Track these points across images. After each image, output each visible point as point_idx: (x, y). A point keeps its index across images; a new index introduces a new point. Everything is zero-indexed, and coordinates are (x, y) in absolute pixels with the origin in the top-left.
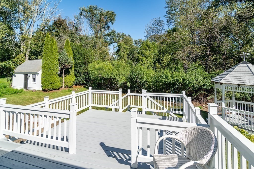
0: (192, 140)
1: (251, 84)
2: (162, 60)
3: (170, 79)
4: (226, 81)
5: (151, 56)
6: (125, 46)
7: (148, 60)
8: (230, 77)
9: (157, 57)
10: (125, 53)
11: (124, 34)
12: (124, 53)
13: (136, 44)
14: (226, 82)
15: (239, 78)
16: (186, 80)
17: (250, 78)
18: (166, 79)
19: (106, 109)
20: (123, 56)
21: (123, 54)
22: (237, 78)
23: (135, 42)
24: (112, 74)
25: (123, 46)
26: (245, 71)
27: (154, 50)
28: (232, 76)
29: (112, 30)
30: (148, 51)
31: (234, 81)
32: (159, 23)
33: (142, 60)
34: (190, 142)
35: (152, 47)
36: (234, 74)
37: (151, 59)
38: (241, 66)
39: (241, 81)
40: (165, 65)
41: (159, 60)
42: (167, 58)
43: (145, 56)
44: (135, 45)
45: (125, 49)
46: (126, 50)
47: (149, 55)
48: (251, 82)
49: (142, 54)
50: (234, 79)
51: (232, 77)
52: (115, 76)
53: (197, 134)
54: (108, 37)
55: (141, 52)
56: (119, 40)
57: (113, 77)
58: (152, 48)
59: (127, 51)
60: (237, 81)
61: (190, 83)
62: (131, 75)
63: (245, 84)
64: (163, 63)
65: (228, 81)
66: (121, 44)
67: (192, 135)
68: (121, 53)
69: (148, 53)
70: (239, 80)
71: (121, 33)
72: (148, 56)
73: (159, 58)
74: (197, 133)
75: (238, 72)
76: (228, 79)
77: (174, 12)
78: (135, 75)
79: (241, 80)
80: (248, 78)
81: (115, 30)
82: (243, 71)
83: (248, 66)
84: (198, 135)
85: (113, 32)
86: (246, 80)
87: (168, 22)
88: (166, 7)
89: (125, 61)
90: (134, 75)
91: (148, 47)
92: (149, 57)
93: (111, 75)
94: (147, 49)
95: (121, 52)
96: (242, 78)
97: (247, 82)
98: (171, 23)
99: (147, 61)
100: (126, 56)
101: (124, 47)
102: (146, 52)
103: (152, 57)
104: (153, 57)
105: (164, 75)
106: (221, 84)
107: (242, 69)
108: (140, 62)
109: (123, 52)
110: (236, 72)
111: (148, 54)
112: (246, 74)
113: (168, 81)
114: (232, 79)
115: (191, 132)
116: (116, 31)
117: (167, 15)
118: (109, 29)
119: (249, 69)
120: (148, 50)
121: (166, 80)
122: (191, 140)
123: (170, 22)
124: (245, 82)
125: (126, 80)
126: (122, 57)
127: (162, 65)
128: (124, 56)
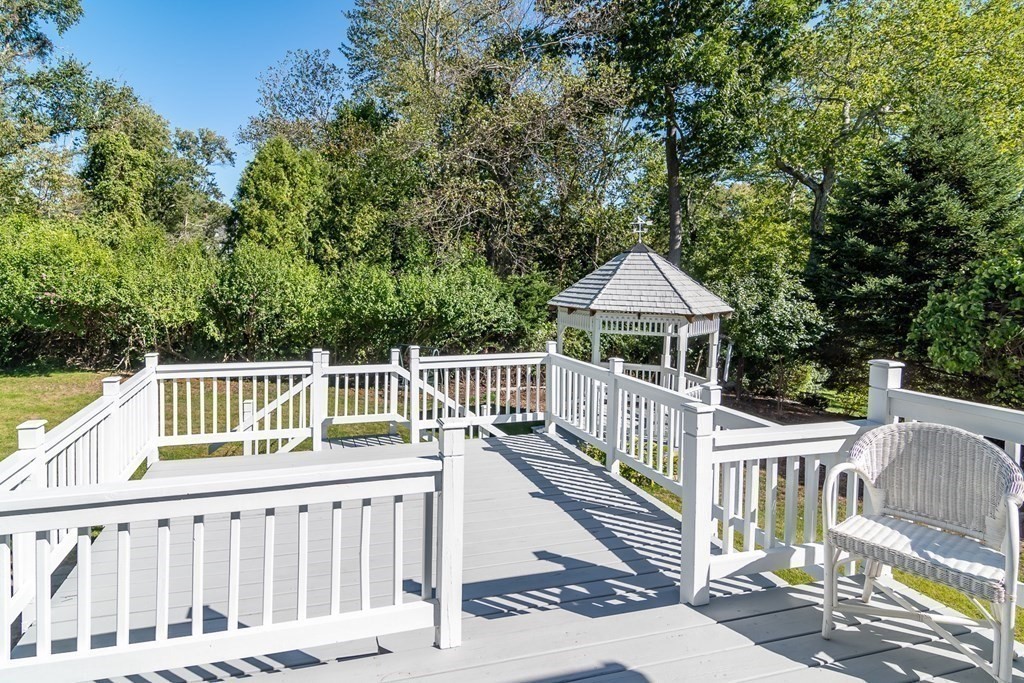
0: (892, 464)
1: (669, 311)
2: (346, 229)
3: (392, 302)
4: (607, 302)
5: (298, 208)
6: (132, 152)
7: (289, 227)
8: (613, 292)
9: (327, 218)
10: (134, 184)
11: (130, 90)
12: (129, 184)
13: (182, 147)
14: (608, 308)
15: (638, 293)
16: (450, 305)
17: (663, 294)
18: (380, 304)
19: (213, 450)
20: (120, 199)
21: (121, 187)
22: (634, 293)
23: (178, 140)
24: (119, 285)
25: (122, 152)
26: (646, 272)
27: (313, 184)
28: (618, 287)
29: (67, 60)
30: (287, 189)
31: (627, 303)
32: (317, 74)
33: (261, 225)
34: (885, 471)
35: (302, 169)
36: (622, 282)
37: (301, 222)
38: (636, 258)
39: (645, 304)
40: (359, 248)
41: (332, 229)
42: (366, 221)
43: (274, 208)
44: (180, 155)
45: (135, 166)
46: (135, 173)
47: (291, 205)
48: (667, 305)
49: (258, 197)
50: (625, 298)
51: (619, 292)
52: (132, 298)
53: (903, 444)
54: (37, 93)
55: (257, 189)
56: (108, 119)
57: (126, 301)
58: (302, 174)
59: (142, 181)
60: (634, 303)
61: (459, 314)
62: (225, 288)
63: (656, 310)
64: (352, 240)
65: (612, 303)
66: (113, 139)
67: (888, 449)
68: (113, 185)
69: (284, 195)
70: (638, 298)
71: (118, 87)
72: (286, 207)
73: (331, 221)
74: (903, 442)
75: (633, 277)
76: (610, 297)
77: (375, 41)
78: (246, 287)
79: (643, 298)
80: (659, 294)
81: (80, 61)
82: (642, 272)
83: (651, 259)
84: (909, 445)
85: (71, 71)
86: (657, 299)
87: (353, 78)
88: (352, 14)
89: (134, 225)
90: (240, 289)
91: (285, 168)
92: (292, 214)
93: (113, 292)
94: (284, 178)
95: (113, 178)
96: (644, 293)
97: (659, 305)
98: (362, 80)
99: (285, 230)
100: (135, 204)
101: (129, 157)
102: (278, 189)
103: (305, 213)
104: (308, 215)
105: (370, 288)
106: (593, 312)
107: (638, 267)
108: (253, 232)
109: (121, 177)
110: (627, 277)
111: (287, 201)
112: (652, 283)
113: (384, 311)
114: (622, 298)
115: (884, 444)
116: (88, 69)
117: (353, 46)
118: (42, 54)
119: (654, 267)
120: (287, 182)
121: (379, 306)
122: (886, 465)
123: (359, 78)
124: (654, 304)
125: (197, 314)
126: (115, 202)
127: (345, 248)
128: (125, 200)
